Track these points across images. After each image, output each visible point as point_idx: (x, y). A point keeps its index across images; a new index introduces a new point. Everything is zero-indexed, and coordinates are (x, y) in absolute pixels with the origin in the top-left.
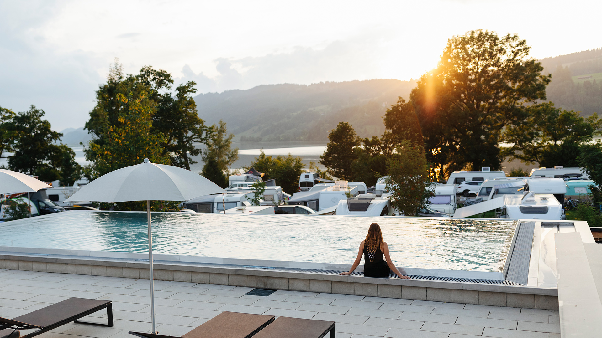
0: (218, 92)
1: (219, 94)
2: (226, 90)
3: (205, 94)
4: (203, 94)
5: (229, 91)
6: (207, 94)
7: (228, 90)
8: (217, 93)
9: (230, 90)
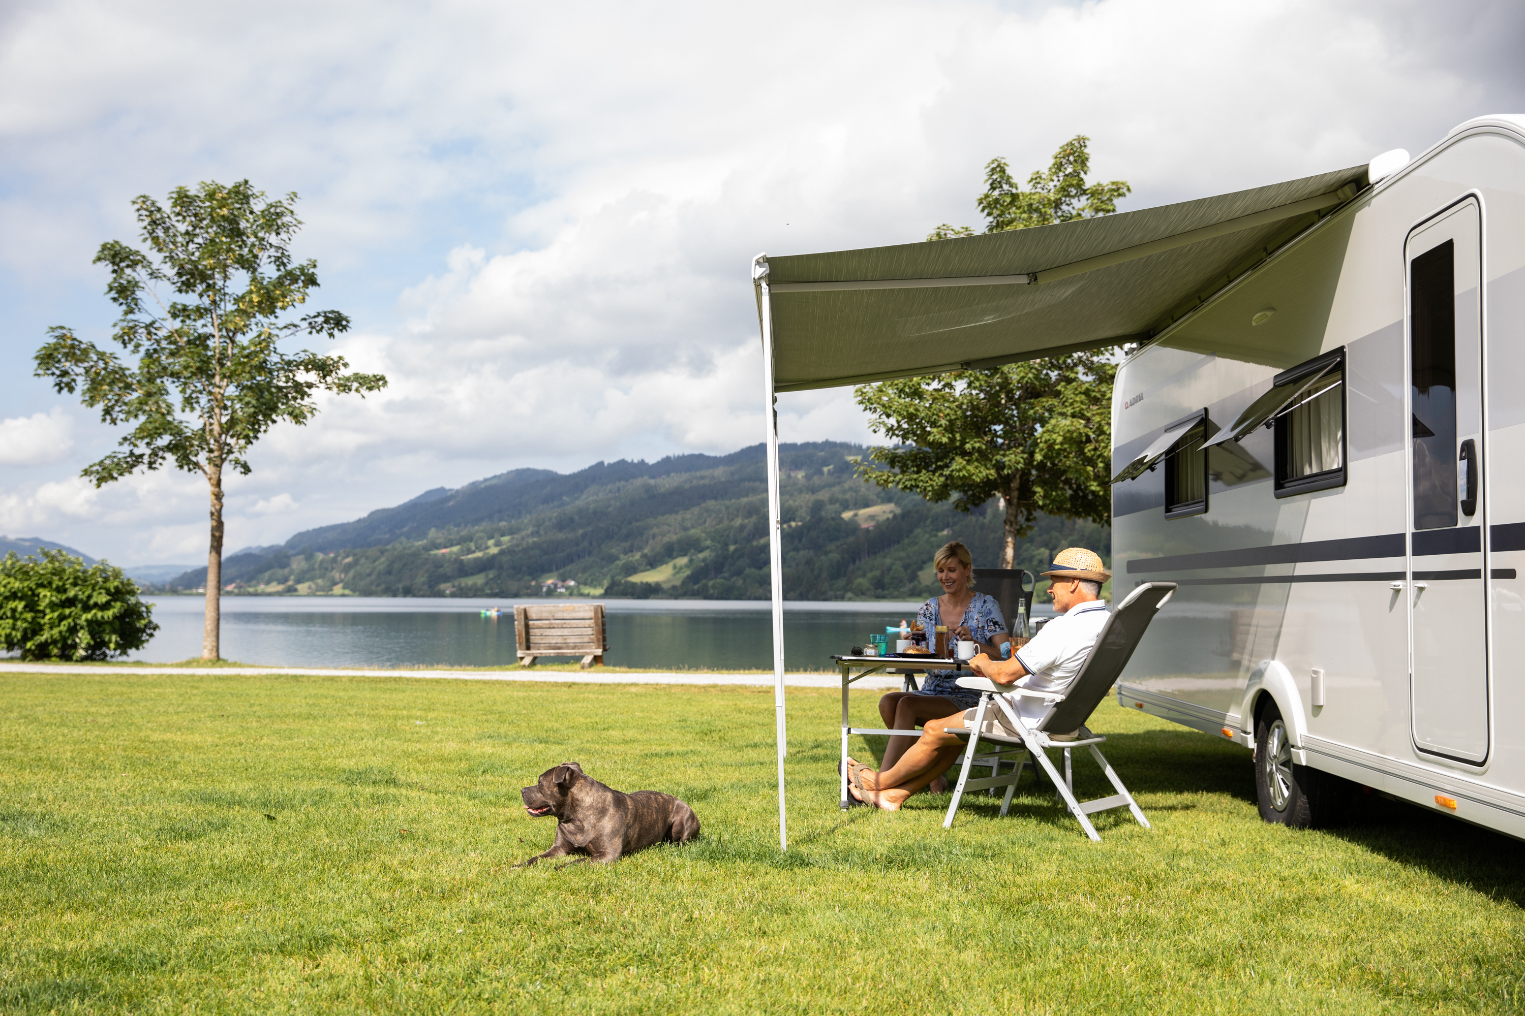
0: (646, 461)
1: (647, 464)
2: (671, 454)
3: (609, 465)
4: (606, 464)
5: (679, 457)
6: (615, 464)
7: (676, 455)
8: (643, 461)
9: (681, 454)
